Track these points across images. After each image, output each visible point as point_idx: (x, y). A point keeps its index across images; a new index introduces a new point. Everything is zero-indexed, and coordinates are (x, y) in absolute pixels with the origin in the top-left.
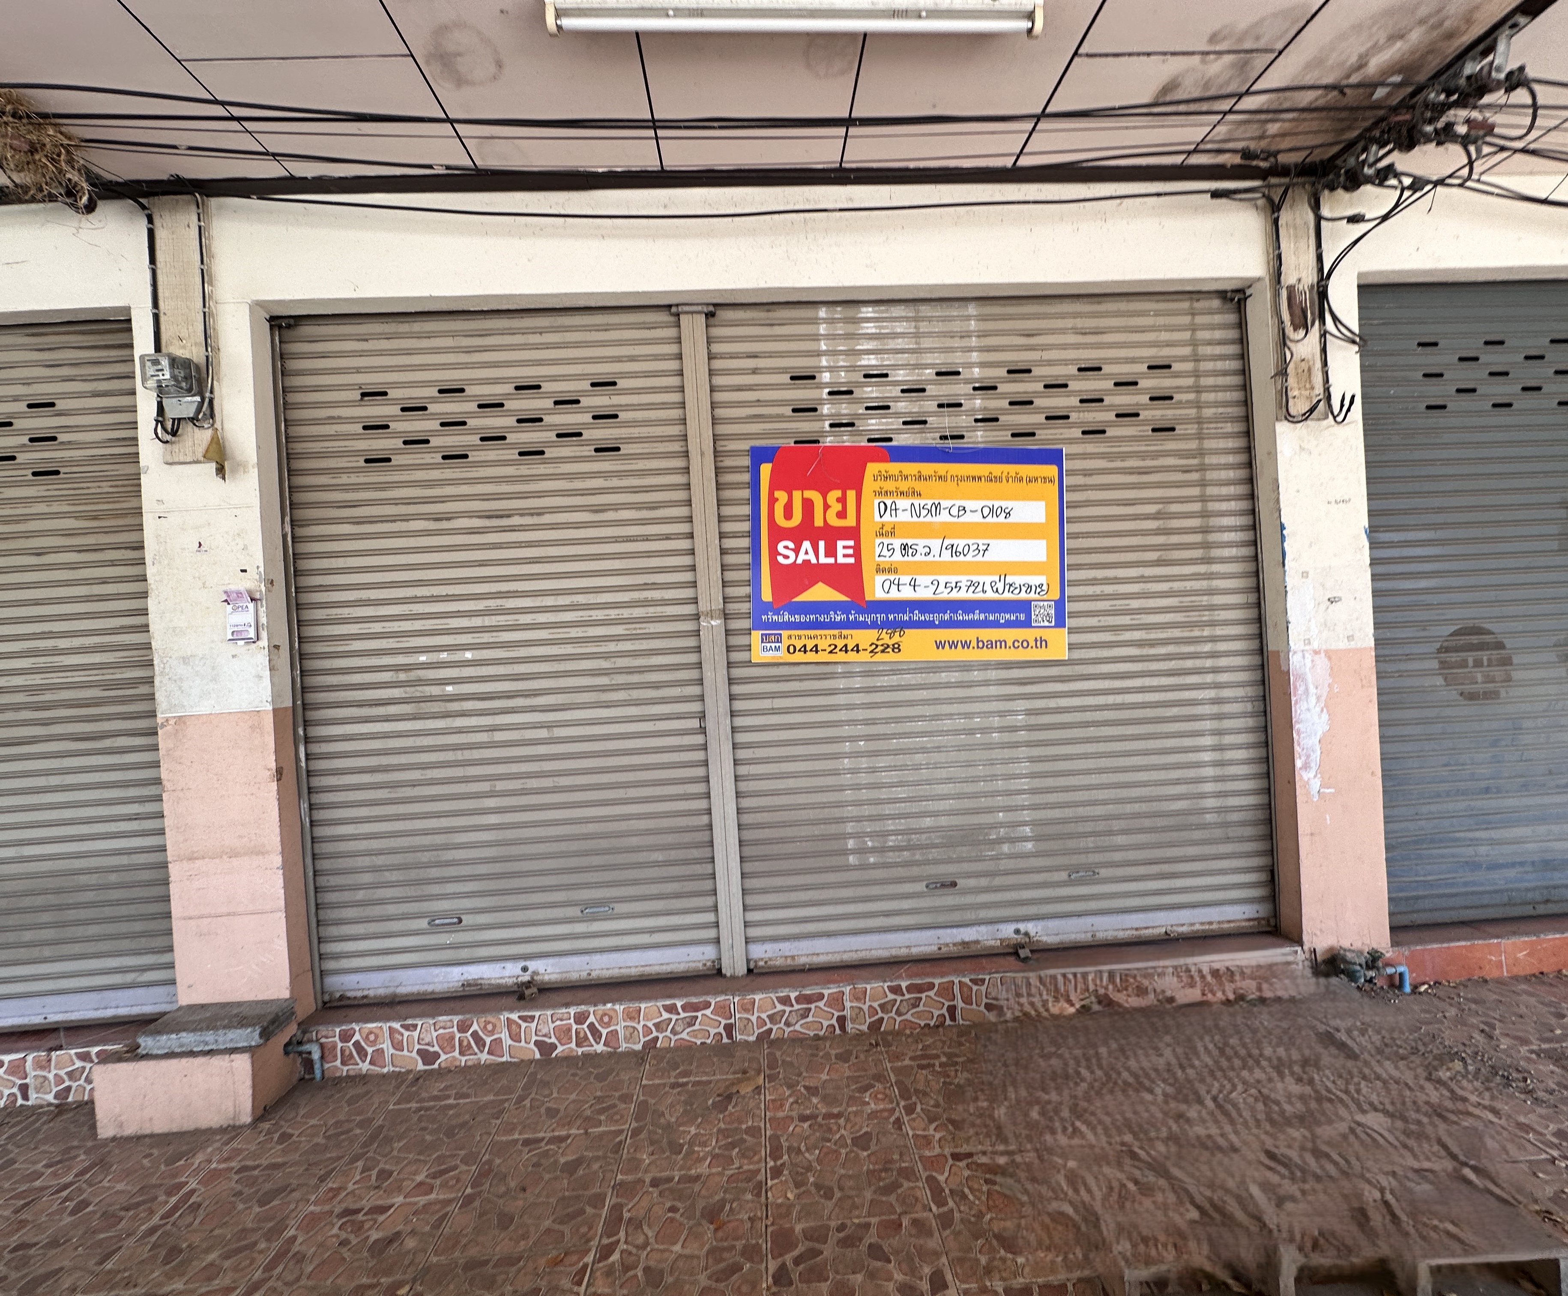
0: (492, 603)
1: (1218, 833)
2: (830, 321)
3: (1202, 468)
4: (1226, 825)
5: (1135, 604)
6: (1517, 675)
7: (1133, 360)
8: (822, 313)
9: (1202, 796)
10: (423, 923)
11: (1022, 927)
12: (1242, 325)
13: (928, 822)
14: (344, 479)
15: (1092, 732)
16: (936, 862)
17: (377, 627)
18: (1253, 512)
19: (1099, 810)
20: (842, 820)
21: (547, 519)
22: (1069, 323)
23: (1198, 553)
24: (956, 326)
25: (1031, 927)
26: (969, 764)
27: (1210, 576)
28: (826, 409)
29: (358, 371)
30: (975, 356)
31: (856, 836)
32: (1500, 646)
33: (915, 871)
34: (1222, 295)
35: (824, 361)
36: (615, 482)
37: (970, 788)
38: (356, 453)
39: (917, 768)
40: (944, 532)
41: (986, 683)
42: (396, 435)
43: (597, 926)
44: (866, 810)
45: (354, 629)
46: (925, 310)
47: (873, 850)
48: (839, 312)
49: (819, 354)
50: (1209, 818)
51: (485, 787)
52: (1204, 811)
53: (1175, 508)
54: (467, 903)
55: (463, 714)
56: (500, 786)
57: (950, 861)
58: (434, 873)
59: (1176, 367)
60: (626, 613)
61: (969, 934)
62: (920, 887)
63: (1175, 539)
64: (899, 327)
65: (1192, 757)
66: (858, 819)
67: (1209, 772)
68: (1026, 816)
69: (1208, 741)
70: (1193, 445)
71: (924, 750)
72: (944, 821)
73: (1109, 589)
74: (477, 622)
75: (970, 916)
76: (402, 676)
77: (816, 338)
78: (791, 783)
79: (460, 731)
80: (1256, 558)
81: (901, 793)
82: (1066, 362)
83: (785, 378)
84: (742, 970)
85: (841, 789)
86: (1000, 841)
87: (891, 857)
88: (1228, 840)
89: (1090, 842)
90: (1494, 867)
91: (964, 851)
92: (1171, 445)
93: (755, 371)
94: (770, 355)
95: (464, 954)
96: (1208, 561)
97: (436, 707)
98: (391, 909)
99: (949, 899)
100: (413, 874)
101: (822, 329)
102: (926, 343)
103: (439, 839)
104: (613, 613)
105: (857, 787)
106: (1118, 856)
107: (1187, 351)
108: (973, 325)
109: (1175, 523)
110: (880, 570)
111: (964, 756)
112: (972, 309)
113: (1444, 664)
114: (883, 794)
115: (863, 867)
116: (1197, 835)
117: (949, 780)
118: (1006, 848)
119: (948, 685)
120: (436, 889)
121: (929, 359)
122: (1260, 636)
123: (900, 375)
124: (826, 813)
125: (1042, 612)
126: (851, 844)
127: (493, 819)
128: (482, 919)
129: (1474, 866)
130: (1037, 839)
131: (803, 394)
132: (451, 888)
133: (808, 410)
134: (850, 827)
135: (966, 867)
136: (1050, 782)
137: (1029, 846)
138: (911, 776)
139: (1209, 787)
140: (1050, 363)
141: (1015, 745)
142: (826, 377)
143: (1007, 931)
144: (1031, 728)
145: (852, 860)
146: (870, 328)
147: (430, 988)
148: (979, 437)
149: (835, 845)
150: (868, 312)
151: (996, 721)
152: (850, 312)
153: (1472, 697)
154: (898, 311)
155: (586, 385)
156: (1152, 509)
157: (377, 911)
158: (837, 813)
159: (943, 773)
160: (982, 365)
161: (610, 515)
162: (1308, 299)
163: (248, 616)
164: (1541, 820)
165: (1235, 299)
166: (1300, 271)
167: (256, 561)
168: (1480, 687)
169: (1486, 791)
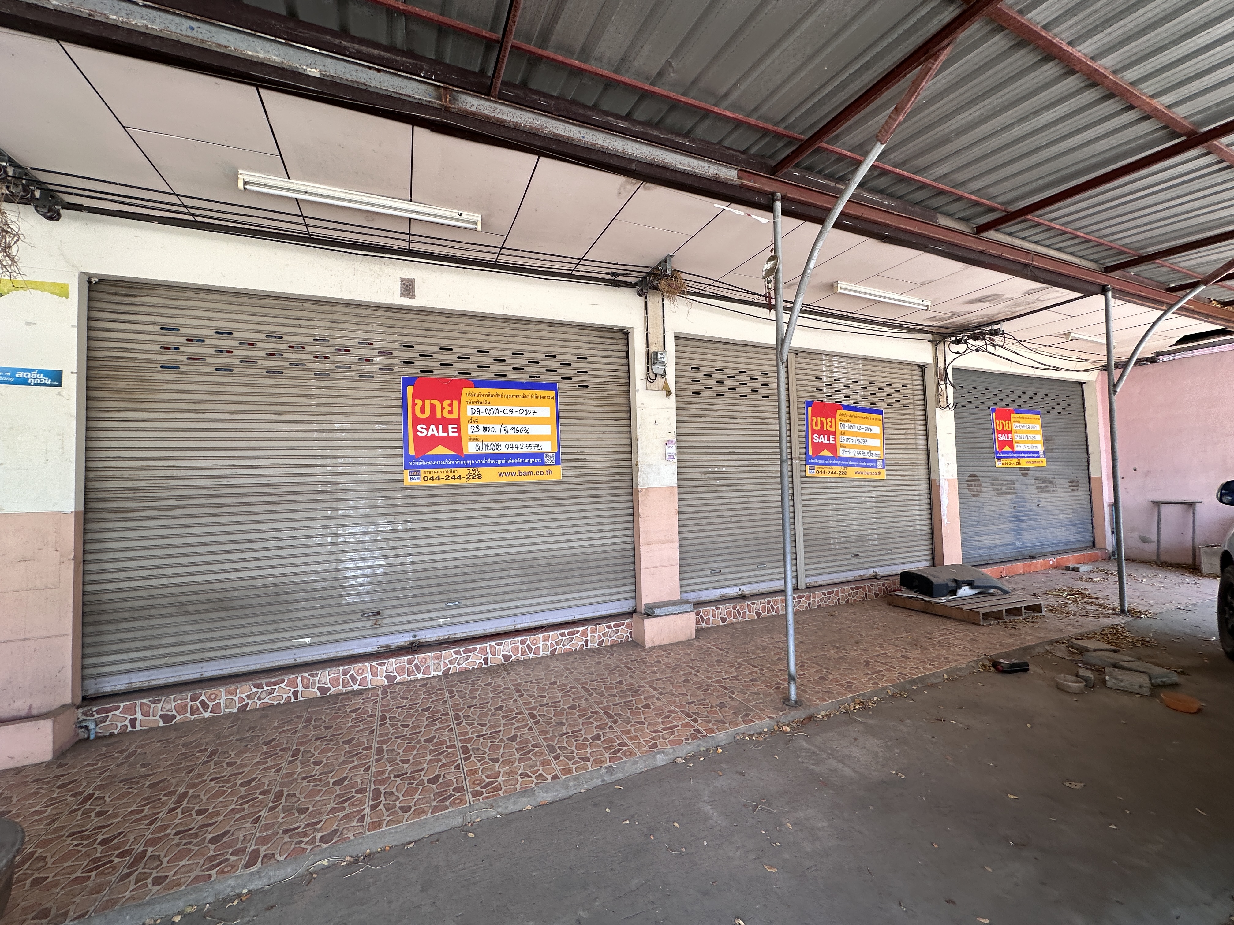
0: (731, 450)
1: (920, 538)
2: (826, 360)
3: (914, 420)
4: (921, 535)
5: (900, 462)
6: (983, 489)
7: (899, 383)
8: (824, 357)
9: (916, 525)
10: (709, 572)
11: (875, 570)
12: (923, 376)
13: (851, 533)
14: (686, 399)
15: (890, 504)
16: (854, 547)
17: (695, 457)
18: (926, 435)
19: (893, 530)
20: (829, 533)
21: (748, 420)
22: (883, 369)
23: (914, 447)
24: (856, 366)
25: (876, 570)
26: (861, 514)
27: (917, 454)
28: (825, 390)
29: (690, 359)
30: (861, 377)
31: (834, 538)
32: (979, 480)
33: (847, 551)
34: (919, 366)
35: (824, 374)
36: (768, 409)
37: (862, 522)
38: (690, 390)
39: (848, 515)
40: (857, 435)
41: (865, 486)
42: (702, 384)
43: (762, 572)
44: (836, 529)
45: (688, 457)
46: (850, 360)
47: (838, 543)
48: (828, 358)
49: (822, 371)
50: (918, 533)
51: (728, 519)
52: (916, 530)
53: (909, 432)
54: (722, 564)
55: (722, 492)
56: (734, 519)
57: (856, 547)
58: (713, 552)
59: (908, 387)
60: (771, 456)
61: (861, 573)
62: (849, 556)
63: (909, 442)
64: (843, 365)
65: (914, 513)
66: (834, 532)
67: (918, 518)
68: (875, 531)
69: (917, 507)
70: (912, 412)
71: (851, 509)
72: (855, 533)
73: (894, 457)
74: (727, 457)
75: (862, 566)
76: (703, 476)
77: (822, 365)
78: (816, 520)
79: (721, 498)
80: (927, 449)
81: (844, 523)
82: (883, 382)
83: (814, 378)
84: (804, 587)
85: (829, 522)
86: (869, 540)
87: (842, 546)
88: (922, 540)
89: (891, 541)
90: (980, 549)
91: (860, 544)
92: (908, 412)
93: (806, 375)
94: (811, 370)
95: (722, 584)
96: (916, 449)
97: (713, 489)
98: (699, 567)
99: (857, 561)
100: (706, 553)
101: (824, 362)
102: (850, 371)
103: (714, 539)
104: (767, 456)
105: (833, 521)
106: (897, 545)
107: (910, 382)
108: (861, 367)
109: (909, 437)
110: (841, 446)
111: (860, 511)
112: (860, 362)
113: (968, 485)
114: (840, 524)
115: (835, 549)
116: (916, 538)
117: (856, 519)
118: (871, 543)
119: (855, 487)
120: (713, 559)
121: (850, 376)
122: (929, 474)
123: (843, 381)
124: (825, 530)
125: (880, 463)
126: (832, 541)
127: (731, 532)
128: (728, 570)
129: (975, 548)
130: (878, 539)
131: (819, 384)
132: (718, 558)
133: (820, 390)
134: (832, 535)
135: (861, 549)
136: (881, 520)
137: (876, 542)
138: (847, 517)
139: (918, 523)
140: (879, 382)
141: (872, 507)
142: (825, 379)
143: (871, 571)
144: (876, 502)
145: (832, 547)
146: (835, 364)
147: (710, 598)
148: (863, 404)
149: (828, 541)
150: (835, 358)
151: (868, 499)
152: (830, 358)
153: (974, 495)
154: (842, 359)
155: (759, 373)
156: (903, 432)
157: (694, 567)
158: (828, 530)
159: (854, 517)
160: (864, 380)
161: (766, 421)
162: (943, 372)
163: (673, 450)
164: (988, 534)
165: (922, 368)
166: (941, 365)
167: (674, 430)
168: (975, 493)
169: (977, 525)
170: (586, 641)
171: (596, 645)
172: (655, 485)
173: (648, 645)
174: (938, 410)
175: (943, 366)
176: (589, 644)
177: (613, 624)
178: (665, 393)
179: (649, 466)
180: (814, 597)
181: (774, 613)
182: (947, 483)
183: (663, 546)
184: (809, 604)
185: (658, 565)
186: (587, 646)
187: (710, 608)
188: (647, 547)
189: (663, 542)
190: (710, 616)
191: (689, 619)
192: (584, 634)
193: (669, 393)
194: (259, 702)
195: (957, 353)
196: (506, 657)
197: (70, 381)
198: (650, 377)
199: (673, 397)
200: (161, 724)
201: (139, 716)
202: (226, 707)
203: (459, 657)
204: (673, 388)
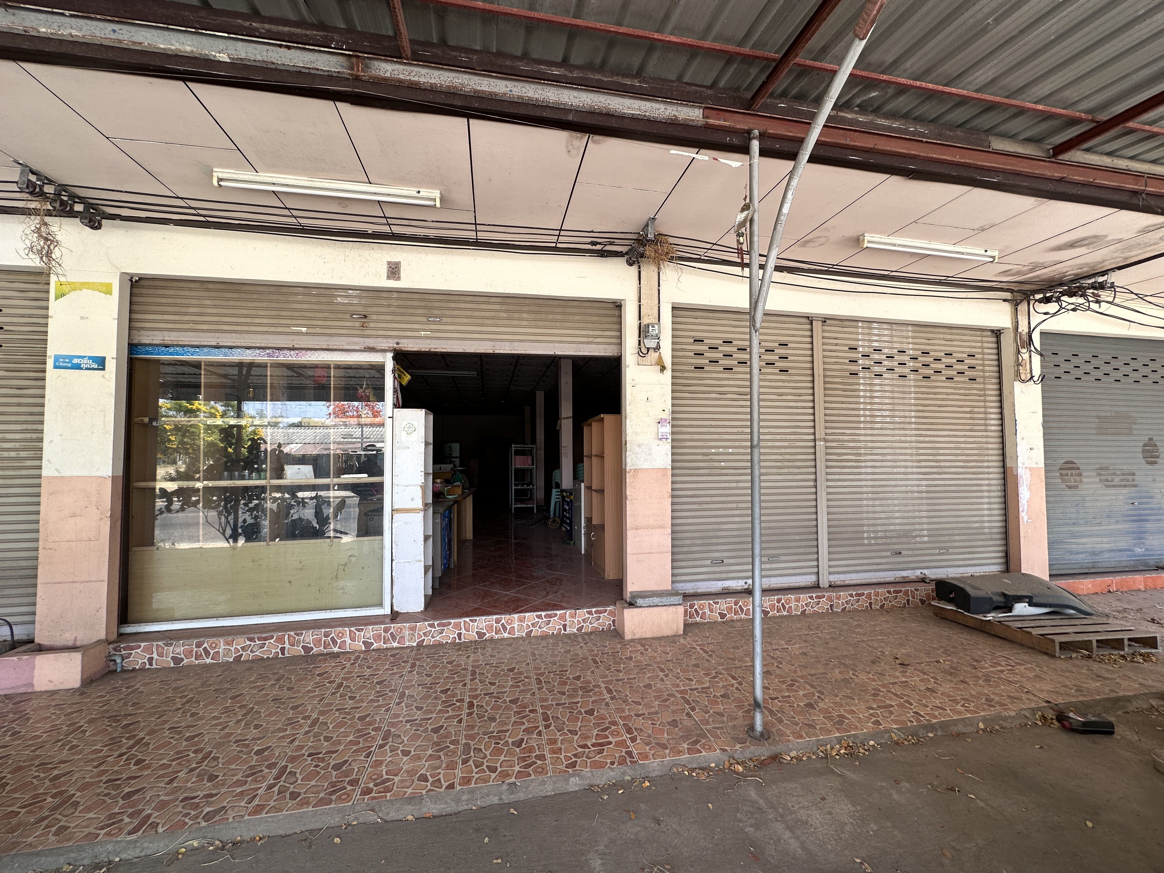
0: (740, 430)
1: (989, 536)
2: (863, 328)
3: (985, 395)
4: (991, 533)
5: (963, 446)
6: (1084, 480)
7: (963, 352)
8: (860, 324)
9: (983, 522)
10: (709, 562)
11: (923, 571)
12: (998, 342)
13: (892, 527)
14: (686, 374)
15: (947, 495)
16: (895, 544)
17: (696, 437)
18: (1001, 413)
19: (950, 526)
20: (863, 525)
22: (942, 336)
23: (983, 428)
24: (904, 334)
25: (926, 571)
26: (906, 505)
27: (987, 437)
28: (860, 362)
29: (693, 330)
30: (911, 346)
31: (867, 532)
32: (1078, 469)
33: (887, 547)
34: (992, 331)
35: (860, 343)
36: (786, 384)
37: (906, 515)
38: (691, 364)
39: (889, 505)
41: (912, 473)
42: (706, 358)
43: (774, 566)
44: (871, 522)
45: (687, 437)
46: (895, 327)
47: (873, 538)
48: (866, 325)
49: (858, 340)
50: (986, 530)
51: (734, 505)
52: (984, 528)
53: (976, 410)
54: (726, 554)
55: (726, 475)
56: (740, 505)
57: (899, 543)
58: (714, 541)
59: (977, 356)
60: (788, 437)
61: (905, 574)
62: (889, 554)
63: (976, 422)
64: (886, 332)
65: (981, 506)
66: (868, 525)
67: (986, 512)
68: (925, 526)
69: (986, 500)
70: (982, 386)
71: (891, 499)
72: (897, 527)
73: (954, 439)
74: (734, 437)
75: (905, 566)
76: (705, 458)
77: (857, 334)
78: (846, 509)
79: (725, 482)
80: (1002, 431)
81: (883, 515)
82: (941, 351)
83: (847, 348)
84: (827, 585)
85: (862, 513)
86: (916, 536)
87: (880, 541)
88: (992, 539)
89: (946, 538)
90: (1078, 553)
91: (904, 540)
92: (975, 386)
93: (836, 345)
94: (842, 339)
95: (724, 576)
96: (986, 431)
97: (717, 471)
98: (697, 556)
99: (899, 559)
100: (706, 541)
101: (860, 330)
102: (895, 339)
103: (716, 527)
104: (784, 437)
105: (868, 512)
106: (956, 544)
107: (980, 350)
108: (910, 334)
109: (976, 416)
111: (905, 502)
112: (910, 328)
113: (1061, 475)
114: (877, 515)
115: (869, 545)
116: (982, 537)
117: (899, 511)
118: (918, 539)
119: (900, 473)
120: (714, 548)
121: (896, 345)
122: (1004, 461)
123: (886, 351)
124: (857, 522)
126: (866, 535)
127: (737, 519)
128: (731, 561)
129: (1071, 552)
130: (928, 536)
131: (853, 355)
132: (720, 548)
133: (854, 361)
134: (865, 528)
135: (905, 546)
136: (933, 514)
137: (926, 539)
138: (886, 509)
139: (986, 518)
140: (936, 351)
141: (922, 498)
142: (861, 349)
143: (918, 573)
144: (927, 492)
145: (866, 541)
146: (876, 332)
147: (709, 590)
149: (860, 535)
150: (875, 325)
151: (915, 489)
152: (869, 325)
153: (1070, 487)
154: (885, 326)
155: (777, 344)
156: (968, 409)
157: (691, 556)
158: (861, 522)
159: (896, 508)
160: (913, 349)
161: (784, 397)
162: (1025, 338)
163: (667, 429)
164: (1091, 536)
165: (997, 333)
166: (1023, 328)
167: (669, 407)
168: (1073, 484)
169: (1074, 524)
170: (565, 626)
171: (575, 630)
172: (645, 466)
173: (628, 636)
174: (1017, 384)
175: (1026, 330)
176: (568, 629)
177: (594, 610)
178: (659, 367)
179: (639, 446)
180: (838, 598)
181: (785, 613)
182: (1028, 471)
183: (653, 531)
184: (831, 606)
185: (648, 551)
186: (565, 630)
187: (707, 602)
188: (634, 531)
189: (653, 528)
190: (707, 610)
191: (676, 613)
192: (563, 617)
193: (663, 368)
194: (252, 655)
195: (1046, 314)
196: (480, 635)
197: (111, 365)
198: (642, 352)
199: (668, 373)
200: (172, 665)
201: (155, 656)
202: (224, 656)
203: (433, 630)
204: (668, 362)
